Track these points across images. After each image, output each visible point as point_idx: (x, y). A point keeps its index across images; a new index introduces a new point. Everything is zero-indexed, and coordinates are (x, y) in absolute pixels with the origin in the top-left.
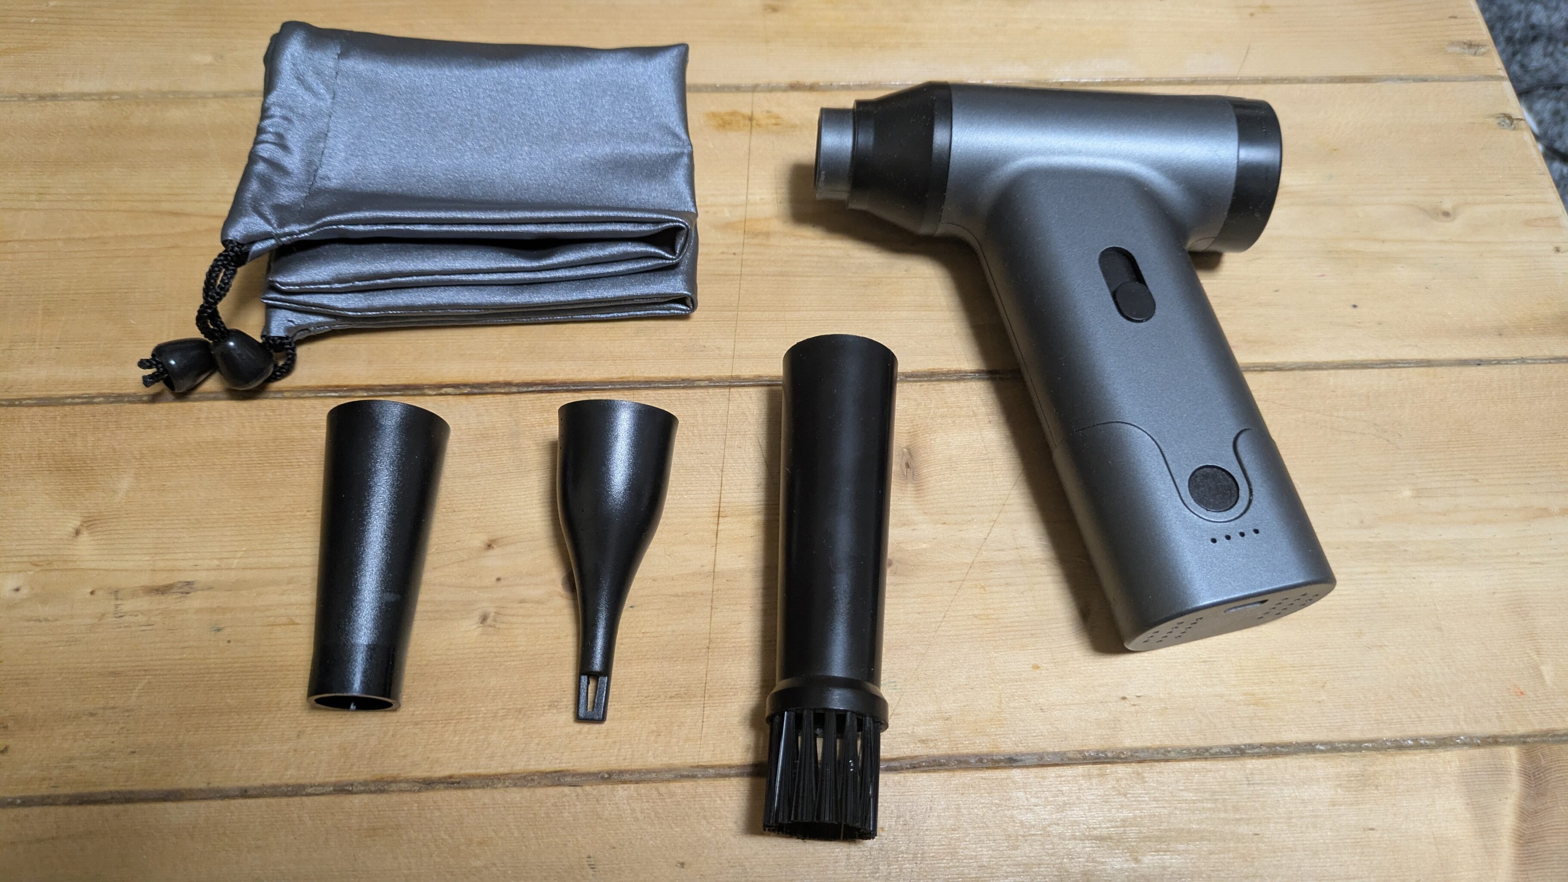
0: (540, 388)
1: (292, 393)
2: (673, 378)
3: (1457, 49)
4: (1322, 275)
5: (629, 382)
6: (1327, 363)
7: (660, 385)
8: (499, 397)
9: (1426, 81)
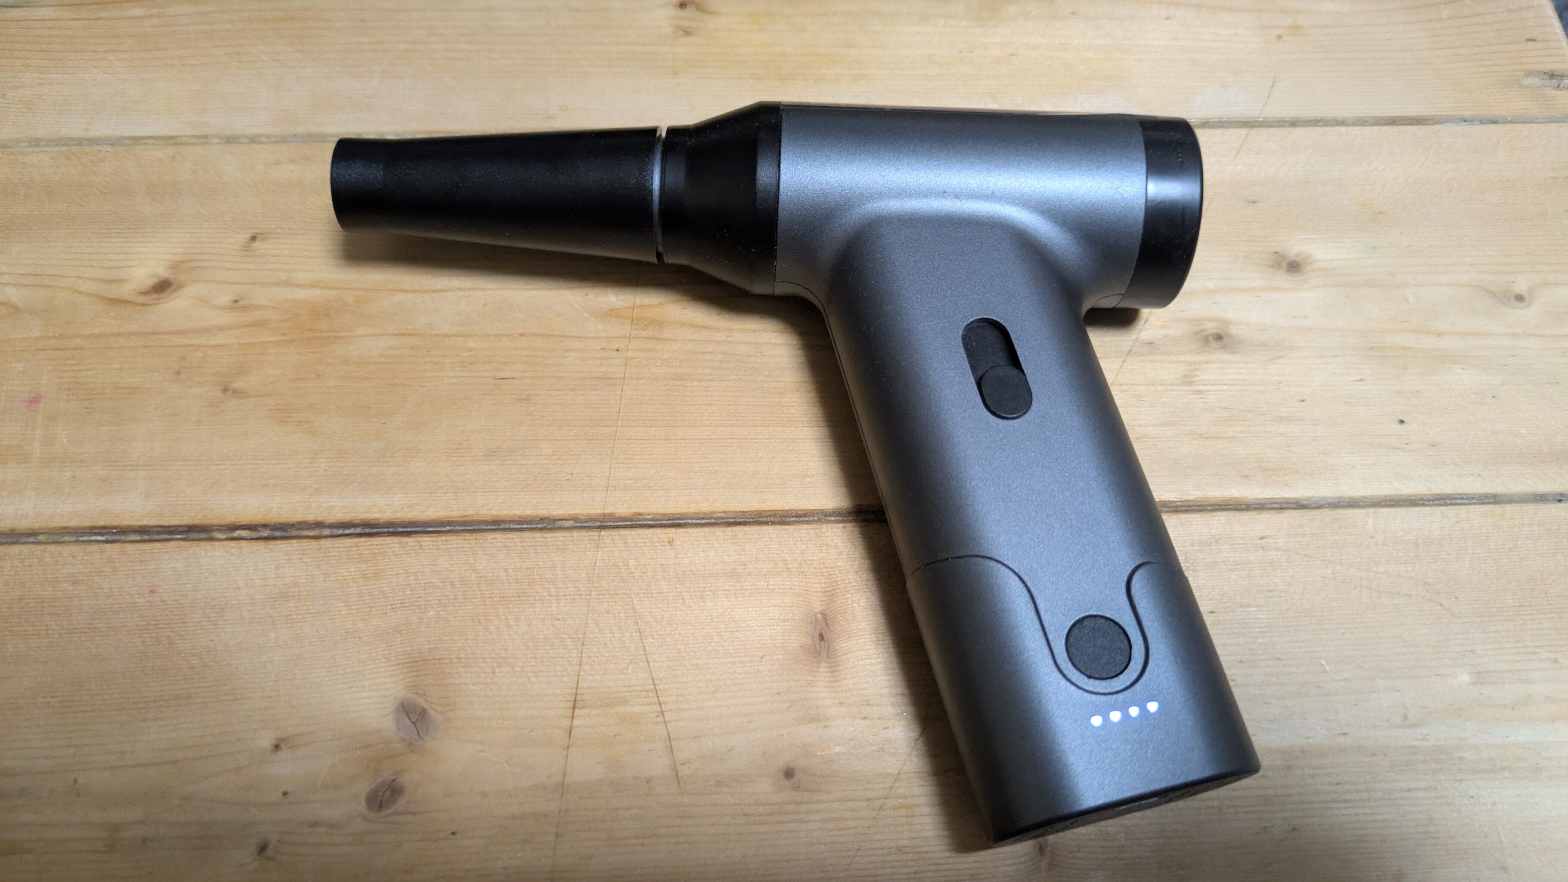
0: (358, 530)
1: (47, 536)
2: (529, 516)
3: (1536, 81)
4: (1362, 380)
5: (472, 523)
6: (1365, 498)
7: (512, 526)
8: (305, 543)
9: (1496, 122)
